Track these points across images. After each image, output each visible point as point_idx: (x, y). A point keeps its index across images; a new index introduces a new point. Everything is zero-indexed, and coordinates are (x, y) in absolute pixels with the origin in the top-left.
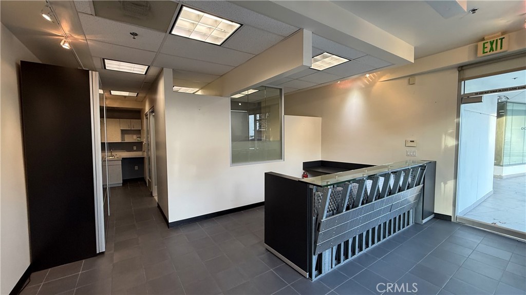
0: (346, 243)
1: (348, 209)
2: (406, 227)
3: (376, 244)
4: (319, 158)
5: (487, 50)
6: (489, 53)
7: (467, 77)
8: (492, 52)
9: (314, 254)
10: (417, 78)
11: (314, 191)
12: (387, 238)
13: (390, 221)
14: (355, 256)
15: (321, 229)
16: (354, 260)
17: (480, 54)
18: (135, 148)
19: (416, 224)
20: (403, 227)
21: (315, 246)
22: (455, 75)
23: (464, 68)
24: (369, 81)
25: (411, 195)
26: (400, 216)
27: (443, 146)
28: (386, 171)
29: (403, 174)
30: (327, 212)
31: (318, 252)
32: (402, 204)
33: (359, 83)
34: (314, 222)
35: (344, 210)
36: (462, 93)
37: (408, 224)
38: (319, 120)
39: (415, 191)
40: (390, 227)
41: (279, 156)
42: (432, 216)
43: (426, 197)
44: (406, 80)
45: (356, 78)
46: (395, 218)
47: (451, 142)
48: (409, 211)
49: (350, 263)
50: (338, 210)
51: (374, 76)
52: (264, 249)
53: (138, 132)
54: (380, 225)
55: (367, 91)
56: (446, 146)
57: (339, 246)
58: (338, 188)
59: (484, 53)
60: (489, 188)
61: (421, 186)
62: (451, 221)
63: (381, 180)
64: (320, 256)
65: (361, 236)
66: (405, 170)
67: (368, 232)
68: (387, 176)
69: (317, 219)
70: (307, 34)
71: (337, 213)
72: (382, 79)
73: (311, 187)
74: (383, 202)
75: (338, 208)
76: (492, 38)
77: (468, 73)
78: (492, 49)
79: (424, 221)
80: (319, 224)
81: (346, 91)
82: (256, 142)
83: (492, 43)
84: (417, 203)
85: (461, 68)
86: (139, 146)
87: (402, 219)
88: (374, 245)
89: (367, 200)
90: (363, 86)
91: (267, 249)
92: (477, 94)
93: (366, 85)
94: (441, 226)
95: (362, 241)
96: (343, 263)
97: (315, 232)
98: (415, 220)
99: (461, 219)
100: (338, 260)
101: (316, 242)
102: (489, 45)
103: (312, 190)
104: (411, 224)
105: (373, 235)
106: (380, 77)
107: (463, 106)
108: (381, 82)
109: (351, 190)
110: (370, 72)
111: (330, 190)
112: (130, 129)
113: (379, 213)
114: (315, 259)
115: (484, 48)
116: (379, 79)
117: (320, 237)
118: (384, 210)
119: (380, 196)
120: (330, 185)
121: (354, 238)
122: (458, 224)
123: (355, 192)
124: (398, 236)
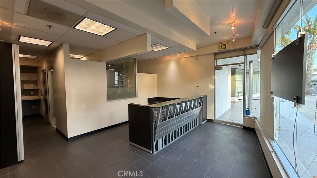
0: (169, 135)
1: (169, 118)
2: (195, 127)
3: (183, 135)
4: (156, 96)
5: (223, 48)
6: (223, 49)
7: (217, 58)
8: (224, 49)
9: (154, 141)
10: (199, 57)
11: (154, 111)
12: (187, 132)
13: (189, 123)
14: (173, 141)
15: (157, 128)
16: (173, 143)
17: (220, 49)
18: (32, 93)
19: (200, 125)
20: (194, 126)
21: (155, 137)
22: (213, 57)
23: (216, 54)
24: (179, 57)
25: (197, 111)
26: (193, 121)
27: (209, 89)
28: (185, 100)
29: (193, 102)
30: (160, 120)
31: (156, 140)
32: (194, 115)
33: (175, 58)
34: (154, 126)
35: (167, 119)
36: (216, 65)
37: (196, 125)
38: (155, 75)
39: (199, 109)
40: (188, 126)
41: (135, 95)
42: (207, 120)
43: (203, 112)
44: (194, 58)
45: (173, 56)
46: (191, 122)
47: (212, 87)
48: (197, 119)
49: (171, 144)
50: (165, 119)
51: (181, 55)
52: (129, 144)
53: (36, 82)
54: (184, 126)
55: (178, 62)
56: (210, 88)
57: (166, 136)
58: (164, 109)
59: (222, 49)
60: (229, 107)
61: (201, 107)
62: (213, 122)
63: (184, 105)
64: (157, 142)
65: (175, 131)
66: (194, 100)
67: (179, 129)
68: (186, 103)
69: (155, 124)
70: (149, 36)
71: (164, 121)
72: (185, 56)
73: (152, 109)
74: (184, 115)
75: (165, 118)
76: (224, 43)
77: (218, 56)
78: (224, 48)
79: (203, 123)
80: (156, 126)
81: (168, 62)
82: (120, 88)
83: (224, 45)
84: (200, 115)
85: (215, 54)
86: (36, 91)
87: (193, 123)
88: (182, 136)
89: (178, 114)
90: (176, 59)
91: (130, 144)
92: (221, 66)
93: (177, 58)
94: (210, 124)
95: (176, 134)
96: (167, 145)
97: (155, 130)
98: (199, 123)
99: (217, 120)
100: (165, 144)
101: (155, 135)
102: (223, 46)
103: (152, 110)
104: (198, 125)
105: (181, 130)
106: (184, 55)
107: (216, 71)
108: (184, 58)
109: (170, 110)
110: (179, 53)
111: (161, 110)
112: (29, 80)
113: (183, 120)
114: (155, 143)
115: (222, 47)
116: (183, 56)
117: (157, 132)
118: (186, 119)
119: (183, 112)
120: (160, 107)
121: (173, 132)
122: (216, 123)
123: (172, 111)
124: (192, 130)
